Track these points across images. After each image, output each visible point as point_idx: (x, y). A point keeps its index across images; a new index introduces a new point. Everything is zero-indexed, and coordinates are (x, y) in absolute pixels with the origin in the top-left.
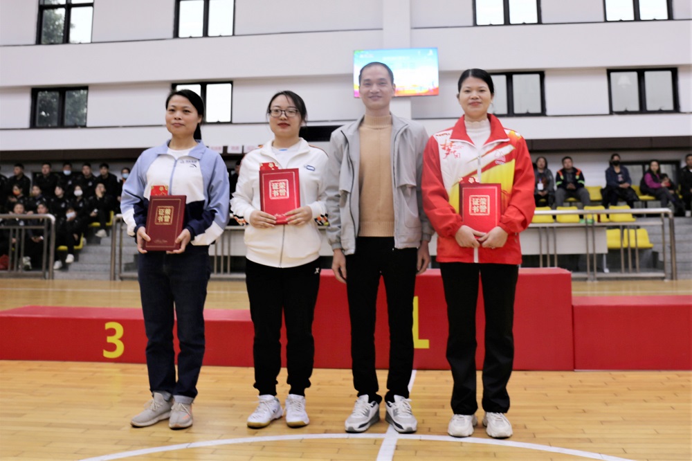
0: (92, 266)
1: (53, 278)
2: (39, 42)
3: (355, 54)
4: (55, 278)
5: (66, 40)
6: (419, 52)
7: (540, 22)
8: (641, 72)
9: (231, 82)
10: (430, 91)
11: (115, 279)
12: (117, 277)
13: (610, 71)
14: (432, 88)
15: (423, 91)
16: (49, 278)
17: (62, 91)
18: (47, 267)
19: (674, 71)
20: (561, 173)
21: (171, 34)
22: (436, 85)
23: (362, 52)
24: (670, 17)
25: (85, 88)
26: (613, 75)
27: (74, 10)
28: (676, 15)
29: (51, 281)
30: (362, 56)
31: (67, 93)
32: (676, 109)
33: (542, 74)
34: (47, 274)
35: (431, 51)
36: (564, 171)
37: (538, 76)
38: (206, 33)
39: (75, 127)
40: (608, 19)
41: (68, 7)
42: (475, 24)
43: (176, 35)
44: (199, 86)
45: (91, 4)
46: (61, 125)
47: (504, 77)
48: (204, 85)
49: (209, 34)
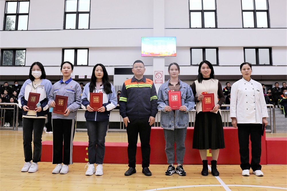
1: (17, 130)
2: (4, 29)
3: (142, 39)
5: (16, 29)
6: (168, 38)
7: (216, 27)
8: (257, 49)
9: (88, 49)
10: (173, 54)
13: (244, 48)
14: (173, 53)
15: (170, 54)
17: (14, 50)
19: (270, 49)
20: (225, 89)
21: (62, 28)
22: (175, 52)
23: (145, 38)
24: (269, 27)
25: (25, 49)
26: (246, 49)
27: (20, 16)
28: (272, 26)
30: (145, 40)
31: (17, 51)
32: (271, 64)
33: (217, 49)
34: (15, 128)
35: (173, 38)
36: (226, 88)
37: (215, 49)
38: (77, 28)
39: (20, 66)
40: (244, 27)
41: (17, 15)
42: (190, 28)
43: (64, 28)
44: (74, 50)
45: (27, 14)
46: (14, 65)
47: (202, 50)
48: (76, 50)
49: (79, 28)
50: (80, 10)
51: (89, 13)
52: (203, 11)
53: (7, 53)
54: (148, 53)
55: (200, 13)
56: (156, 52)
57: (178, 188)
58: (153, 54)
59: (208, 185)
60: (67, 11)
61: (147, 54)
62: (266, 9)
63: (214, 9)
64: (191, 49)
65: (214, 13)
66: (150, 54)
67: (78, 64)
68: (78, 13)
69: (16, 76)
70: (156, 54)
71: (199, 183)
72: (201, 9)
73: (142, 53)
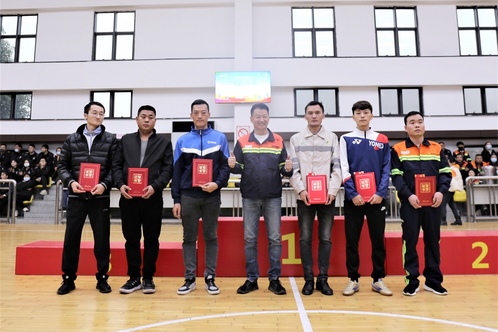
0: (41, 214)
1: (14, 223)
3: (216, 75)
4: (16, 222)
5: (17, 60)
6: (258, 74)
7: (335, 56)
8: (400, 89)
9: (131, 91)
10: (265, 99)
11: (58, 223)
12: (60, 222)
13: (380, 89)
14: (266, 98)
15: (261, 99)
16: (12, 223)
17: (13, 94)
18: (11, 215)
19: (420, 89)
21: (90, 58)
22: (269, 96)
23: (221, 73)
24: (418, 55)
25: (30, 93)
26: (382, 90)
27: (22, 40)
28: (422, 53)
29: (13, 224)
30: (220, 76)
31: (17, 96)
33: (337, 90)
34: (10, 220)
35: (266, 74)
37: (334, 91)
38: (114, 58)
39: (23, 119)
40: (379, 55)
41: (18, 37)
42: (294, 57)
43: (94, 58)
44: (109, 93)
45: (34, 36)
46: (13, 118)
47: (312, 91)
48: (112, 93)
49: (117, 58)
50: (118, 30)
51: (133, 33)
52: (313, 31)
53: (4, 99)
54: (226, 98)
55: (310, 33)
56: (238, 95)
57: (225, 317)
58: (234, 99)
59: (277, 312)
60: (98, 31)
61: (224, 99)
62: (413, 26)
63: (332, 27)
64: (295, 90)
65: (331, 32)
66: (229, 98)
67: (115, 116)
68: (115, 34)
69: (15, 135)
70: (239, 100)
71: (264, 308)
72: (311, 27)
73: (217, 97)
